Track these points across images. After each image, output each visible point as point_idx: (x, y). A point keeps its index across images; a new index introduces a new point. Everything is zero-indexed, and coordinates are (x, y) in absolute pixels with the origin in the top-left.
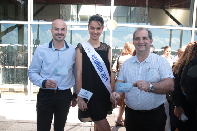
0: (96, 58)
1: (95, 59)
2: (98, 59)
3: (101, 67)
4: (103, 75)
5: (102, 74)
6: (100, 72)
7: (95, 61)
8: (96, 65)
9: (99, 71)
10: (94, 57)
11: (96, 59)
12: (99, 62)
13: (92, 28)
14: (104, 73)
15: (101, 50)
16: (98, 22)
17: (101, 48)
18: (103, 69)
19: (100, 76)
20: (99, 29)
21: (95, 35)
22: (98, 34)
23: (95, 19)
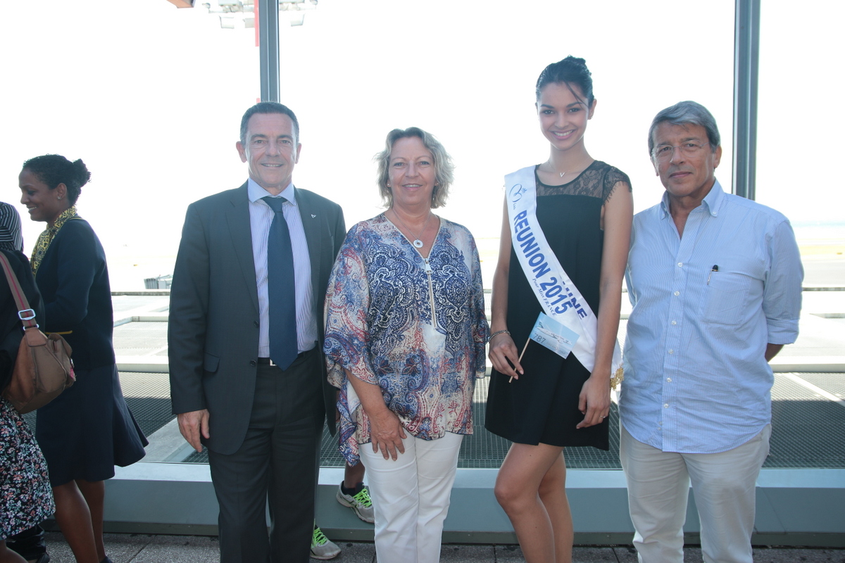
0: (523, 224)
1: (521, 227)
2: (529, 228)
3: (535, 261)
4: (549, 288)
5: (543, 286)
6: (537, 276)
7: (522, 236)
8: (525, 251)
9: (534, 271)
10: (519, 221)
11: (525, 227)
12: (533, 239)
13: (547, 111)
14: (552, 279)
15: (572, 193)
16: (567, 85)
17: (575, 186)
18: (546, 264)
19: (536, 290)
20: (572, 110)
21: (561, 135)
22: (573, 131)
23: (556, 77)
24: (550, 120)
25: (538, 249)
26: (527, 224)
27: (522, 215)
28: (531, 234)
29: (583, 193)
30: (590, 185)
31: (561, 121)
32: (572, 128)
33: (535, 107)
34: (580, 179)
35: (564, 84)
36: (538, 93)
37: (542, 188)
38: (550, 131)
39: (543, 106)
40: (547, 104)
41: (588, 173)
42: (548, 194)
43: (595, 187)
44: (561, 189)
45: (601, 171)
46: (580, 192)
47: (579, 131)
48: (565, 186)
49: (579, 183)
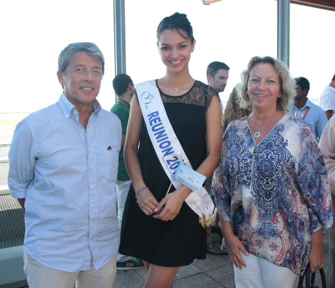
0: (157, 120)
1: (155, 122)
2: (161, 124)
3: (167, 144)
4: (172, 163)
5: (168, 162)
6: (165, 155)
7: (156, 128)
8: (157, 138)
9: (163, 152)
10: (153, 118)
11: (158, 122)
12: (164, 131)
13: (165, 48)
14: (174, 157)
15: (186, 102)
16: (178, 31)
17: (187, 98)
18: (172, 148)
19: (164, 165)
20: (181, 46)
21: (175, 63)
22: (183, 60)
23: (170, 25)
24: (167, 53)
25: (167, 138)
26: (160, 121)
27: (155, 114)
28: (163, 128)
29: (194, 103)
30: (198, 97)
31: (175, 53)
32: (183, 58)
33: (157, 45)
34: (190, 93)
35: (175, 29)
36: (158, 37)
37: (165, 97)
38: (168, 61)
39: (162, 44)
40: (165, 43)
41: (194, 89)
42: (169, 102)
43: (201, 99)
44: (179, 99)
45: (202, 88)
46: (192, 102)
47: (186, 60)
48: (181, 97)
49: (190, 96)
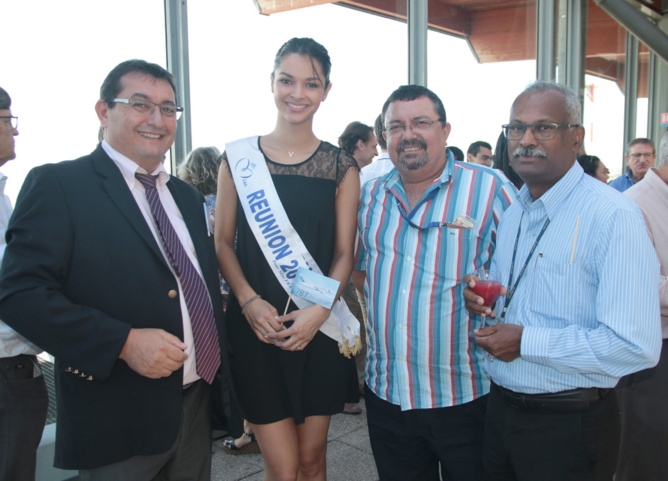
0: (263, 205)
1: (260, 207)
2: (269, 210)
3: (280, 241)
4: (288, 270)
5: (283, 268)
6: (278, 258)
7: (261, 217)
8: (264, 232)
9: (274, 252)
10: (256, 201)
11: (264, 208)
12: (274, 221)
13: (287, 80)
14: (292, 262)
15: (306, 174)
16: (311, 59)
17: (308, 167)
18: (287, 246)
19: (277, 273)
20: (310, 85)
21: (295, 107)
22: (307, 106)
23: (301, 49)
24: (286, 90)
25: (279, 231)
26: (267, 205)
27: (259, 195)
28: (272, 215)
29: (319, 176)
30: (324, 167)
31: (298, 92)
32: (307, 102)
33: (270, 76)
34: (313, 160)
35: (308, 56)
37: (272, 166)
38: (283, 102)
39: (282, 73)
40: (287, 72)
41: (319, 153)
42: (280, 173)
43: (329, 169)
44: (294, 169)
45: (331, 152)
46: (315, 174)
47: (313, 106)
48: (298, 166)
49: (312, 164)
